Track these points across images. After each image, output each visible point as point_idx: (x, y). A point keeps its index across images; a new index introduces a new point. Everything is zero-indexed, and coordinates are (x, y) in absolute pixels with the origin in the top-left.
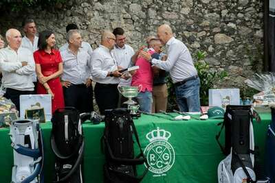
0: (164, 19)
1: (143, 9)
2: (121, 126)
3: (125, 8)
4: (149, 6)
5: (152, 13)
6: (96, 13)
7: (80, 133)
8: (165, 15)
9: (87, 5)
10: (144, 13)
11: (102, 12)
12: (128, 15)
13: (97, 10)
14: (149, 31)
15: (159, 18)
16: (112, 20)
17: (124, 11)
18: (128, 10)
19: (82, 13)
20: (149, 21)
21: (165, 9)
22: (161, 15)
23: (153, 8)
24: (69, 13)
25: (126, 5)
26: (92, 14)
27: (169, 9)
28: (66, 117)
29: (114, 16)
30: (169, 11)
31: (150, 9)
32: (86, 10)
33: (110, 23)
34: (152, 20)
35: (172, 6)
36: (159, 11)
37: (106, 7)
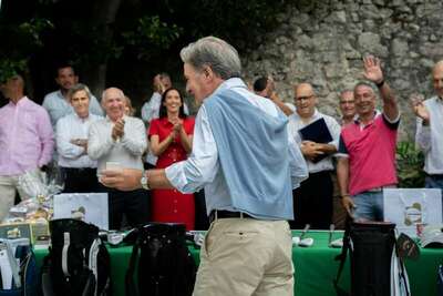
0: (422, 56)
1: (383, 41)
3: (350, 41)
4: (394, 36)
5: (400, 46)
6: (300, 53)
8: (424, 49)
9: (285, 40)
10: (385, 48)
11: (311, 50)
12: (355, 53)
13: (301, 47)
14: (394, 79)
15: (414, 54)
16: (326, 63)
17: (348, 46)
18: (355, 44)
19: (276, 54)
20: (393, 61)
21: (426, 38)
22: (417, 50)
23: (402, 38)
24: (256, 56)
25: (351, 36)
26: (292, 56)
27: (433, 37)
28: (67, 235)
29: (329, 56)
30: (433, 42)
31: (396, 41)
32: (283, 49)
33: (323, 69)
34: (398, 59)
35: (439, 33)
36: (414, 42)
37: (317, 41)
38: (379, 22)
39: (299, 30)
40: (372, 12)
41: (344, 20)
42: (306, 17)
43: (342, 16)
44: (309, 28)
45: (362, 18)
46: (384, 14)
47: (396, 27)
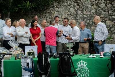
0: (84, 14)
1: (75, 10)
2: (66, 59)
3: (68, 10)
4: (78, 9)
5: (79, 12)
6: (56, 12)
7: (49, 62)
8: (84, 13)
9: (52, 9)
10: (76, 12)
11: (58, 12)
12: (69, 13)
13: (56, 11)
14: (78, 19)
15: (82, 14)
16: (62, 15)
17: (67, 11)
18: (69, 11)
19: (50, 12)
20: (78, 15)
21: (85, 10)
22: (83, 13)
23: (80, 10)
24: (45, 12)
25: (68, 9)
26: (54, 13)
27: (86, 10)
28: (43, 55)
29: (63, 13)
30: (86, 11)
31: (78, 10)
32: (51, 11)
33: (61, 16)
34: (79, 15)
35: (88, 9)
36: (82, 11)
37: (60, 9)
38: (74, 6)
39: (56, 7)
40: (73, 3)
41: (66, 5)
42: (57, 3)
43: (66, 4)
44: (58, 6)
45: (70, 5)
46: (76, 4)
47: (78, 7)
